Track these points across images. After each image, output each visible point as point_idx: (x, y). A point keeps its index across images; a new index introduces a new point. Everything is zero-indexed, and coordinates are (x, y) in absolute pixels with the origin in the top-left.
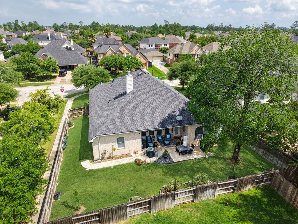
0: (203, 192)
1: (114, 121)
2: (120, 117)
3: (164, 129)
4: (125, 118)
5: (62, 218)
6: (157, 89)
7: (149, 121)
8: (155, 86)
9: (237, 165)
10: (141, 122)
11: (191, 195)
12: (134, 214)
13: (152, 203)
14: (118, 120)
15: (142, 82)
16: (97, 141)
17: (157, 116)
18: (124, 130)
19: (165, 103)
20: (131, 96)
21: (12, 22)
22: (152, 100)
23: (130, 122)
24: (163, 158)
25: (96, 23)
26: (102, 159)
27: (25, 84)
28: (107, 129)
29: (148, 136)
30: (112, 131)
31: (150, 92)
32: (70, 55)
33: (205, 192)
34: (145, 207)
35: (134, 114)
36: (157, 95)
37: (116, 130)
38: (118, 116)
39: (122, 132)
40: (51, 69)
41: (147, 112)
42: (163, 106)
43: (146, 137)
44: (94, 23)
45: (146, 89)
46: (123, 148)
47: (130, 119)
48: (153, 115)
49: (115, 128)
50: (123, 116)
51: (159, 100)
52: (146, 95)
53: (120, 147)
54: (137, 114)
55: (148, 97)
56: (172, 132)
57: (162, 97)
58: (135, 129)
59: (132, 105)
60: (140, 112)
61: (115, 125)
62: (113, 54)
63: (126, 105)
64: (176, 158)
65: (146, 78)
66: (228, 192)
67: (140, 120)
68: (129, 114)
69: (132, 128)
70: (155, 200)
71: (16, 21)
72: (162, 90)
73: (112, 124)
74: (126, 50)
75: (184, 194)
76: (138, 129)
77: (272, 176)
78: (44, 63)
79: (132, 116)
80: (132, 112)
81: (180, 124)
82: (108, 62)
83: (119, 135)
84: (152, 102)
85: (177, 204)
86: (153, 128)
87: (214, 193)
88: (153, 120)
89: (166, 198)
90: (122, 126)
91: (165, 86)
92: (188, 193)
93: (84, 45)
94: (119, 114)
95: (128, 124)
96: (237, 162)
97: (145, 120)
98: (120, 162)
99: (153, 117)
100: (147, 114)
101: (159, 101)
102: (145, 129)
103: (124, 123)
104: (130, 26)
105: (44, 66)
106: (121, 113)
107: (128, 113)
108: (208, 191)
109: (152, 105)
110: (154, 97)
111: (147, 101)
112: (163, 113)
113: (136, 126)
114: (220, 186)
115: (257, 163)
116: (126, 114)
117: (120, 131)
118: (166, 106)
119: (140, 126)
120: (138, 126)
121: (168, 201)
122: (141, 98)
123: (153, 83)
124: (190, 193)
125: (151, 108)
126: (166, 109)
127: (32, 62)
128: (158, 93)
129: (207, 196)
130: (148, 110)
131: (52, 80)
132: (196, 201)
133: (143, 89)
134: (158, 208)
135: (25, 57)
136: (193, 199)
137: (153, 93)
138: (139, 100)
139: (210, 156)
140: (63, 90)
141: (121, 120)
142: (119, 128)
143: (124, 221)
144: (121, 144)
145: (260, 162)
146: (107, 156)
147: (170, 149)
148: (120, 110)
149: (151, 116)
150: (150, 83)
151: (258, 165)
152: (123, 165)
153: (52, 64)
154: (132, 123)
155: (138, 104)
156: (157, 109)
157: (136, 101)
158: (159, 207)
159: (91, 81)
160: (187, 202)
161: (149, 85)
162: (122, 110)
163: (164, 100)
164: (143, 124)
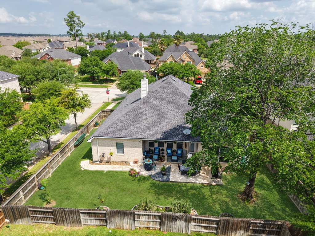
0: (171, 221)
1: (116, 125)
2: (123, 121)
3: (165, 142)
4: (129, 123)
5: (20, 206)
6: (174, 97)
7: (152, 130)
8: (173, 94)
9: (246, 203)
10: (143, 130)
11: (156, 220)
12: (89, 223)
13: (108, 217)
14: (121, 124)
15: (161, 88)
16: (96, 143)
17: (164, 127)
18: (123, 135)
19: (178, 114)
20: (142, 102)
21: (105, 32)
22: (164, 108)
23: (132, 128)
24: (161, 175)
25: (180, 32)
26: (101, 161)
27: (87, 85)
28: (106, 131)
29: (157, 148)
30: (110, 134)
31: (165, 99)
32: (133, 61)
33: (174, 223)
34: (100, 218)
35: (139, 120)
36: (171, 103)
37: (115, 134)
38: (122, 120)
39: (120, 137)
40: (111, 73)
41: (154, 120)
42: (175, 116)
43: (154, 148)
44: (178, 32)
45: (162, 95)
46: (123, 154)
47: (133, 125)
48: (160, 124)
49: (114, 132)
50: (127, 121)
51: (173, 109)
52: (160, 102)
53: (119, 153)
54: (142, 121)
55: (161, 105)
56: (186, 147)
57: (177, 107)
58: (134, 137)
59: (141, 111)
60: (146, 119)
61: (116, 129)
62: (174, 62)
63: (134, 110)
64: (175, 177)
65: (167, 84)
66: (208, 231)
67: (143, 128)
68: (133, 120)
69: (131, 135)
70: (111, 214)
71: (109, 31)
72: (179, 99)
73: (112, 128)
74: (188, 57)
75: (147, 217)
76: (137, 136)
77: (280, 229)
78: (105, 67)
79: (137, 122)
80: (138, 118)
81: (187, 139)
82: (165, 70)
83: (118, 140)
84: (163, 110)
85: (139, 227)
86: (154, 138)
87: (187, 227)
88: (157, 129)
89: (124, 215)
90: (122, 131)
91: (184, 95)
92: (153, 218)
93: (157, 53)
94: (124, 118)
95: (129, 129)
96: (249, 199)
97: (149, 128)
98: (115, 168)
99: (158, 126)
100: (153, 122)
101: (172, 111)
102: (145, 138)
103: (125, 128)
104: (217, 35)
105: (105, 70)
106: (127, 117)
107: (134, 118)
108: (178, 222)
109: (163, 113)
110: (168, 105)
111: (158, 108)
112: (172, 124)
113: (137, 133)
114: (196, 221)
115: (279, 207)
116: (130, 119)
117: (118, 136)
118: (177, 117)
119: (141, 134)
120: (138, 133)
121: (127, 220)
122: (152, 104)
123: (172, 89)
124: (155, 218)
125: (160, 117)
126: (177, 120)
127: (97, 66)
128: (174, 101)
129: (178, 228)
130: (155, 118)
131: (111, 83)
132: (163, 230)
133: (159, 95)
134: (115, 225)
135: (91, 61)
136: (159, 227)
137: (168, 101)
138: (150, 107)
139: (218, 184)
140: (108, 93)
141: (123, 125)
142: (118, 132)
143: (78, 228)
144: (121, 149)
145: (284, 207)
146: (106, 160)
147: (175, 166)
148: (126, 115)
149: (157, 125)
150: (169, 90)
151: (279, 210)
152: (117, 172)
153: (112, 68)
154: (133, 130)
155: (147, 111)
156: (166, 118)
157: (146, 108)
158: (117, 224)
159: (133, 86)
160: (152, 229)
161: (166, 92)
162: (128, 115)
163: (179, 109)
164: (145, 132)
